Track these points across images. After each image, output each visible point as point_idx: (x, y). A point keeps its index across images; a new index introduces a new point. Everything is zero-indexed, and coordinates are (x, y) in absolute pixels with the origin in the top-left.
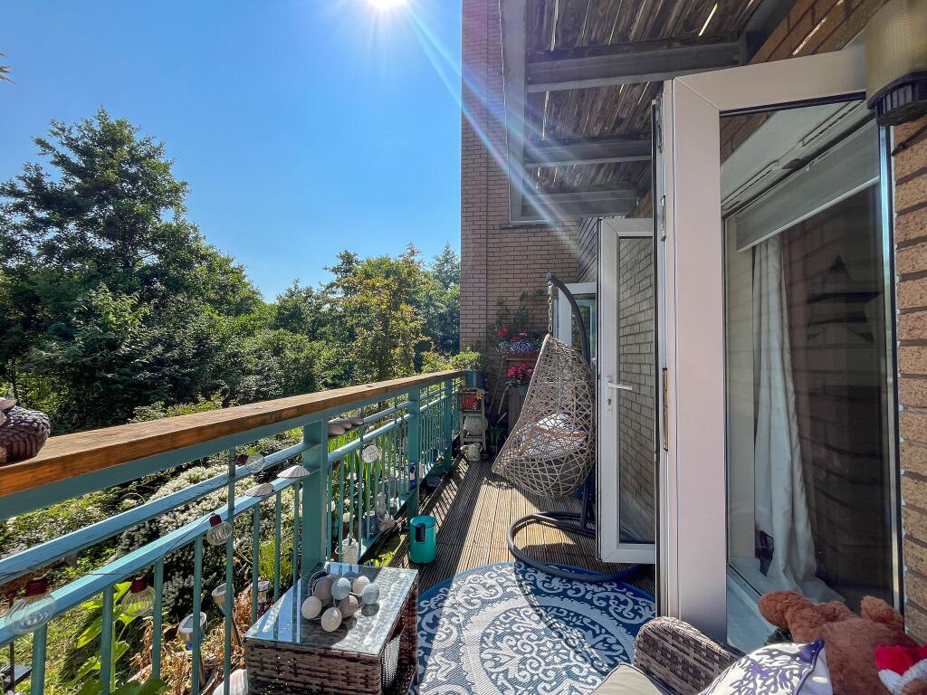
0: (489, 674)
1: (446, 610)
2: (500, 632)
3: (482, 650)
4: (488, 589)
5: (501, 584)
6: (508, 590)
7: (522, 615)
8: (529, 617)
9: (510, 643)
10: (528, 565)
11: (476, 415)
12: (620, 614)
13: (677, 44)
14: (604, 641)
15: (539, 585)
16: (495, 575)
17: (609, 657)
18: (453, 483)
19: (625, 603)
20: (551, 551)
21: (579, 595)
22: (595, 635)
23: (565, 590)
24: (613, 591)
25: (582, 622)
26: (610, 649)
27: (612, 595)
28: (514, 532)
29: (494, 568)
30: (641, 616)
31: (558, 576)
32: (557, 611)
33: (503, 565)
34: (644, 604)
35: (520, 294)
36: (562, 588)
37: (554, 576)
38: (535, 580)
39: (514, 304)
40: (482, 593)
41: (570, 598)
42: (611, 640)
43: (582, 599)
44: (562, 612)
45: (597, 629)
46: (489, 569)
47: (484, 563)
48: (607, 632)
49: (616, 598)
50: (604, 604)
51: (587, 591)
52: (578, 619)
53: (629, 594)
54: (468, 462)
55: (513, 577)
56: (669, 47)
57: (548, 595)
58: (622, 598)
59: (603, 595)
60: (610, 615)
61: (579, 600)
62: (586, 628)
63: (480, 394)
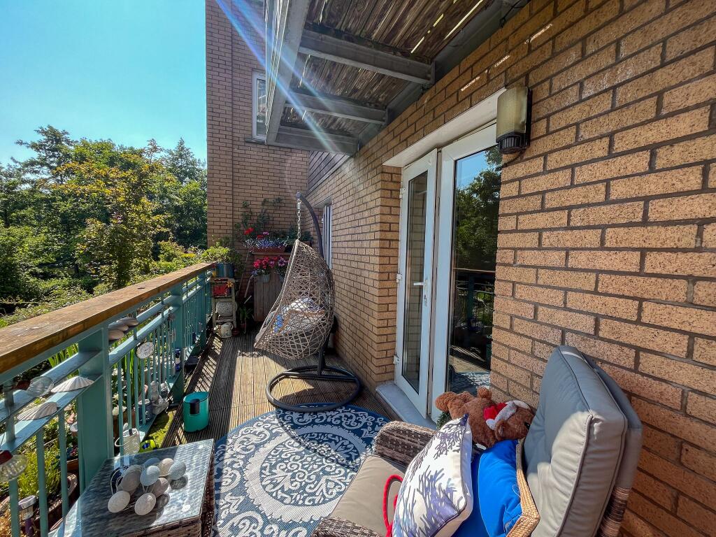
0: (271, 494)
1: (227, 461)
2: (273, 463)
3: (262, 480)
4: (258, 435)
5: (268, 429)
6: (274, 431)
7: (287, 446)
8: (292, 446)
9: (281, 468)
10: (285, 410)
11: (228, 300)
12: (349, 425)
13: (399, 54)
14: (342, 445)
15: (296, 422)
16: (261, 423)
17: (347, 453)
18: (211, 359)
19: (351, 417)
20: (300, 396)
21: (323, 421)
22: (336, 443)
23: (313, 420)
24: (343, 412)
25: (327, 438)
26: (346, 448)
27: (343, 415)
28: (271, 388)
29: (260, 419)
30: (361, 422)
31: (307, 412)
32: (311, 436)
33: (267, 415)
34: (362, 415)
35: (263, 199)
36: (311, 420)
37: (304, 413)
38: (292, 420)
39: (257, 208)
40: (254, 439)
41: (317, 424)
42: (346, 443)
43: (326, 423)
44: (314, 435)
45: (337, 439)
46: (256, 420)
47: (250, 417)
48: (343, 439)
49: (346, 416)
50: (339, 422)
51: (327, 417)
52: (325, 437)
53: (353, 411)
54: (221, 339)
55: (276, 421)
56: (395, 54)
57: (303, 426)
58: (349, 414)
59: (337, 416)
60: (343, 428)
61: (322, 424)
62: (330, 441)
63: (231, 283)
